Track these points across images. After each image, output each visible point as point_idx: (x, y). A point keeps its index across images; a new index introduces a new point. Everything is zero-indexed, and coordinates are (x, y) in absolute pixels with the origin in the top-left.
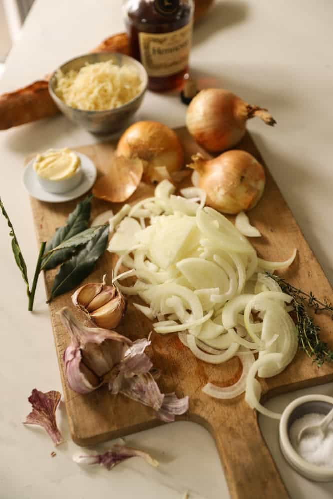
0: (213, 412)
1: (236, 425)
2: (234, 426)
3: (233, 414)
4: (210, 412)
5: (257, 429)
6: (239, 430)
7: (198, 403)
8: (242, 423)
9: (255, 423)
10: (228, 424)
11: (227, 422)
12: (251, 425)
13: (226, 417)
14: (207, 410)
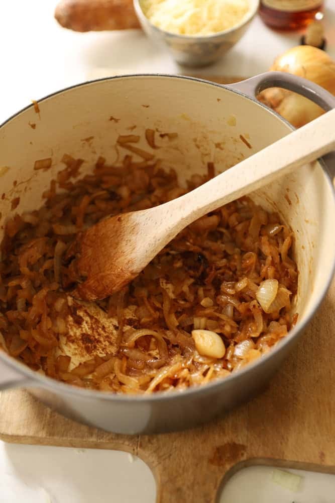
0: (167, 461)
1: (188, 488)
2: (185, 488)
3: (191, 471)
4: (164, 457)
6: (189, 496)
7: (155, 441)
9: (213, 496)
10: (179, 483)
11: (179, 478)
12: (206, 495)
13: (181, 471)
14: (161, 454)
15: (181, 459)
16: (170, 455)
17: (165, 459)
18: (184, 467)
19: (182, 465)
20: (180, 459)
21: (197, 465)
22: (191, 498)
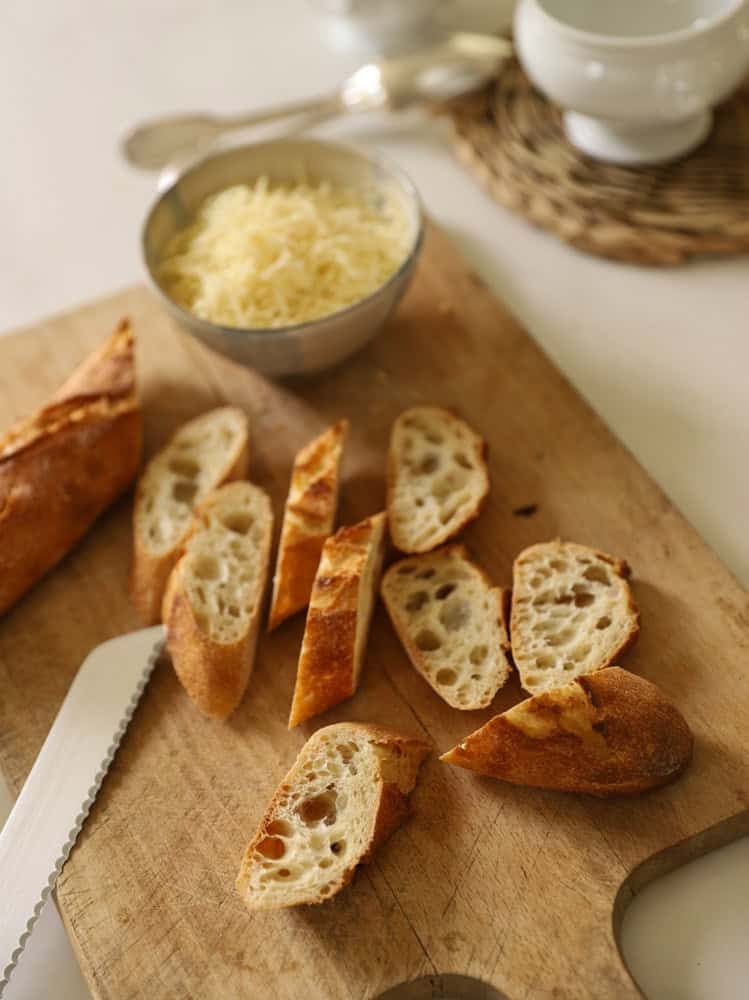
0: (503, 959)
1: (569, 980)
2: (564, 984)
3: (554, 951)
4: (493, 959)
5: (625, 976)
6: (579, 991)
7: (459, 942)
8: (582, 971)
9: (618, 965)
10: (548, 981)
11: (543, 975)
12: (606, 971)
13: (539, 963)
14: (485, 955)
15: (525, 943)
16: (501, 948)
17: (497, 960)
18: (539, 953)
19: (534, 951)
20: (522, 945)
21: (556, 934)
22: (585, 992)
